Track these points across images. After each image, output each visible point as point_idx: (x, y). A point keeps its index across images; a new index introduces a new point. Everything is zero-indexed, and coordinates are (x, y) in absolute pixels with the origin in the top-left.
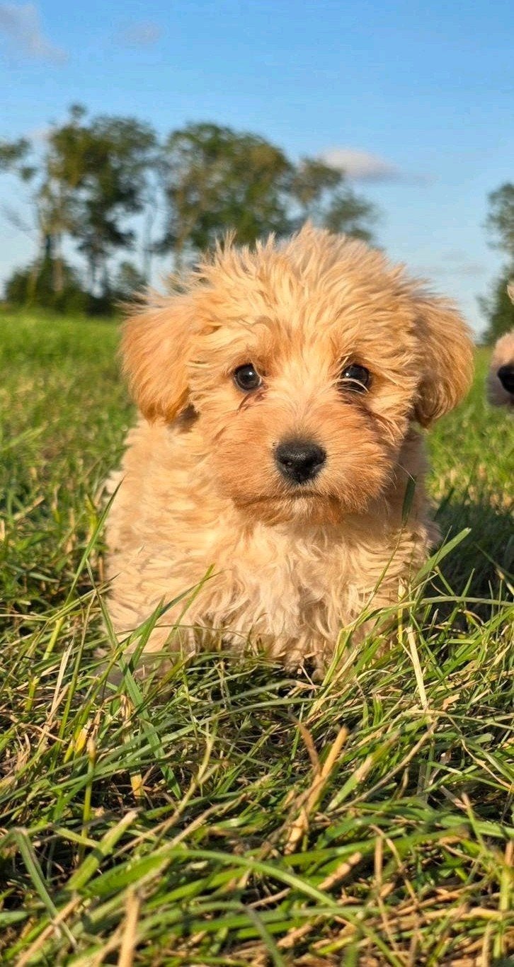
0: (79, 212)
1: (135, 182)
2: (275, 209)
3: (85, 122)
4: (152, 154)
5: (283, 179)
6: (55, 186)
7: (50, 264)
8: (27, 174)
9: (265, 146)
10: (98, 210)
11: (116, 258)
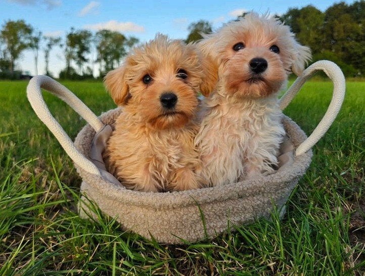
0: (75, 55)
1: (88, 46)
2: (123, 49)
3: (74, 32)
4: (92, 38)
5: (125, 42)
6: (69, 49)
7: (69, 69)
8: (61, 46)
9: (120, 34)
10: (80, 54)
11: (85, 65)
